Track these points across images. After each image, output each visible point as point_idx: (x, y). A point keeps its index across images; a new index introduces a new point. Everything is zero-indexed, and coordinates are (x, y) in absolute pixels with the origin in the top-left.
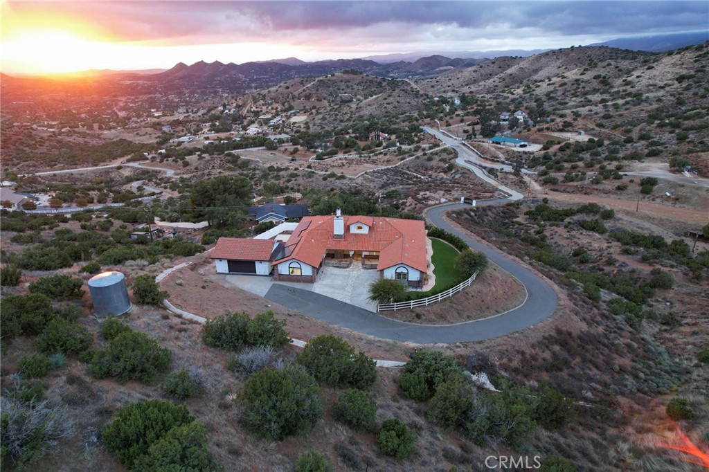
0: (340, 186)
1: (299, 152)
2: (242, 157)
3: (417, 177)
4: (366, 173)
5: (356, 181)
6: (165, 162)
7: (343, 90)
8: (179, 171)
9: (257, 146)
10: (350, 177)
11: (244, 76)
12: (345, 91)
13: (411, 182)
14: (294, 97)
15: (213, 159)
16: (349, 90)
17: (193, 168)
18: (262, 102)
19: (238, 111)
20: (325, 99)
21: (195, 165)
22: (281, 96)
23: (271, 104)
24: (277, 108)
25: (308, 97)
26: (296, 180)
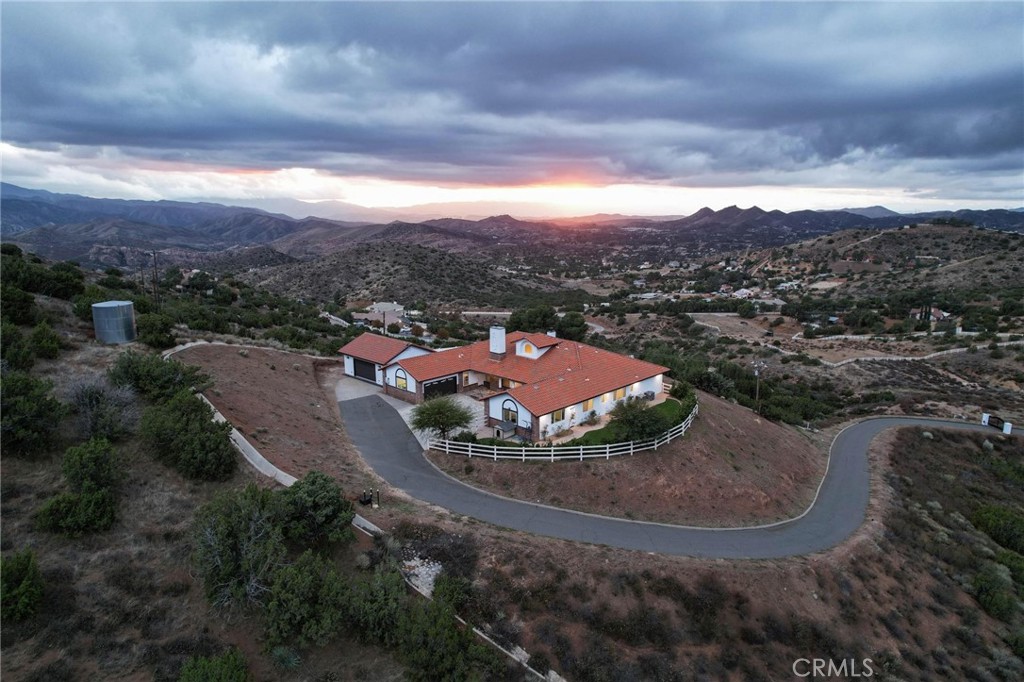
0: (802, 374)
1: (783, 325)
2: (697, 322)
3: (953, 382)
4: (857, 361)
5: (833, 371)
6: (599, 316)
7: (926, 249)
8: (609, 330)
9: (729, 312)
10: (828, 363)
11: (790, 229)
12: (931, 251)
13: (935, 387)
14: (835, 256)
15: (658, 320)
16: (938, 250)
17: (628, 328)
18: (785, 259)
19: (746, 269)
20: (888, 261)
21: (633, 324)
22: (816, 253)
23: (798, 263)
24: (805, 269)
25: (859, 257)
26: (742, 357)
